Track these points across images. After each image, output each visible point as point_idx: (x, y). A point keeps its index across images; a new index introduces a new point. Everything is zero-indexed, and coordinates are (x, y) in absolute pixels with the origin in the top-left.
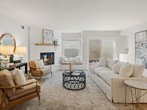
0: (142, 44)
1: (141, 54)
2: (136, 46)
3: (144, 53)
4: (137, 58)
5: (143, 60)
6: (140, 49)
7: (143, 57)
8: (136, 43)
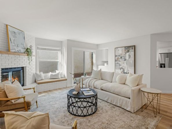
0: (121, 57)
1: (120, 65)
2: (116, 59)
3: (123, 65)
4: (117, 69)
5: (122, 70)
6: (120, 61)
7: (122, 68)
8: (116, 56)
